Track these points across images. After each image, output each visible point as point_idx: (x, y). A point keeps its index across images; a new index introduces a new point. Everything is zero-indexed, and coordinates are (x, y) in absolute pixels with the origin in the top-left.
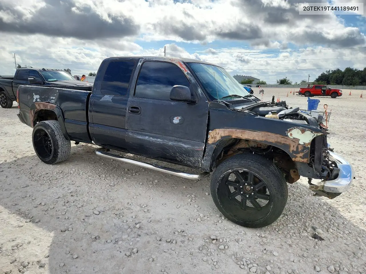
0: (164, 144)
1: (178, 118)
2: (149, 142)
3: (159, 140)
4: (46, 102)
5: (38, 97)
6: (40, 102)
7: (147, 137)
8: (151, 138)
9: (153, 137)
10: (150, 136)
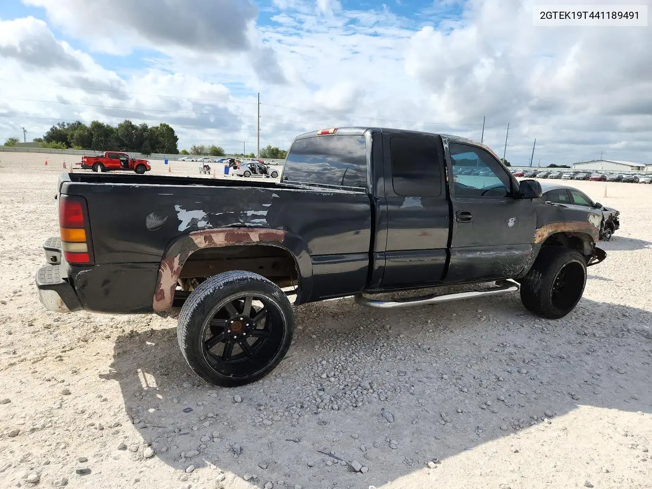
0: (497, 258)
1: (513, 219)
2: (481, 259)
3: (492, 253)
4: (232, 226)
5: (199, 214)
6: (211, 228)
7: (479, 253)
8: (483, 253)
9: (485, 251)
10: (481, 251)
